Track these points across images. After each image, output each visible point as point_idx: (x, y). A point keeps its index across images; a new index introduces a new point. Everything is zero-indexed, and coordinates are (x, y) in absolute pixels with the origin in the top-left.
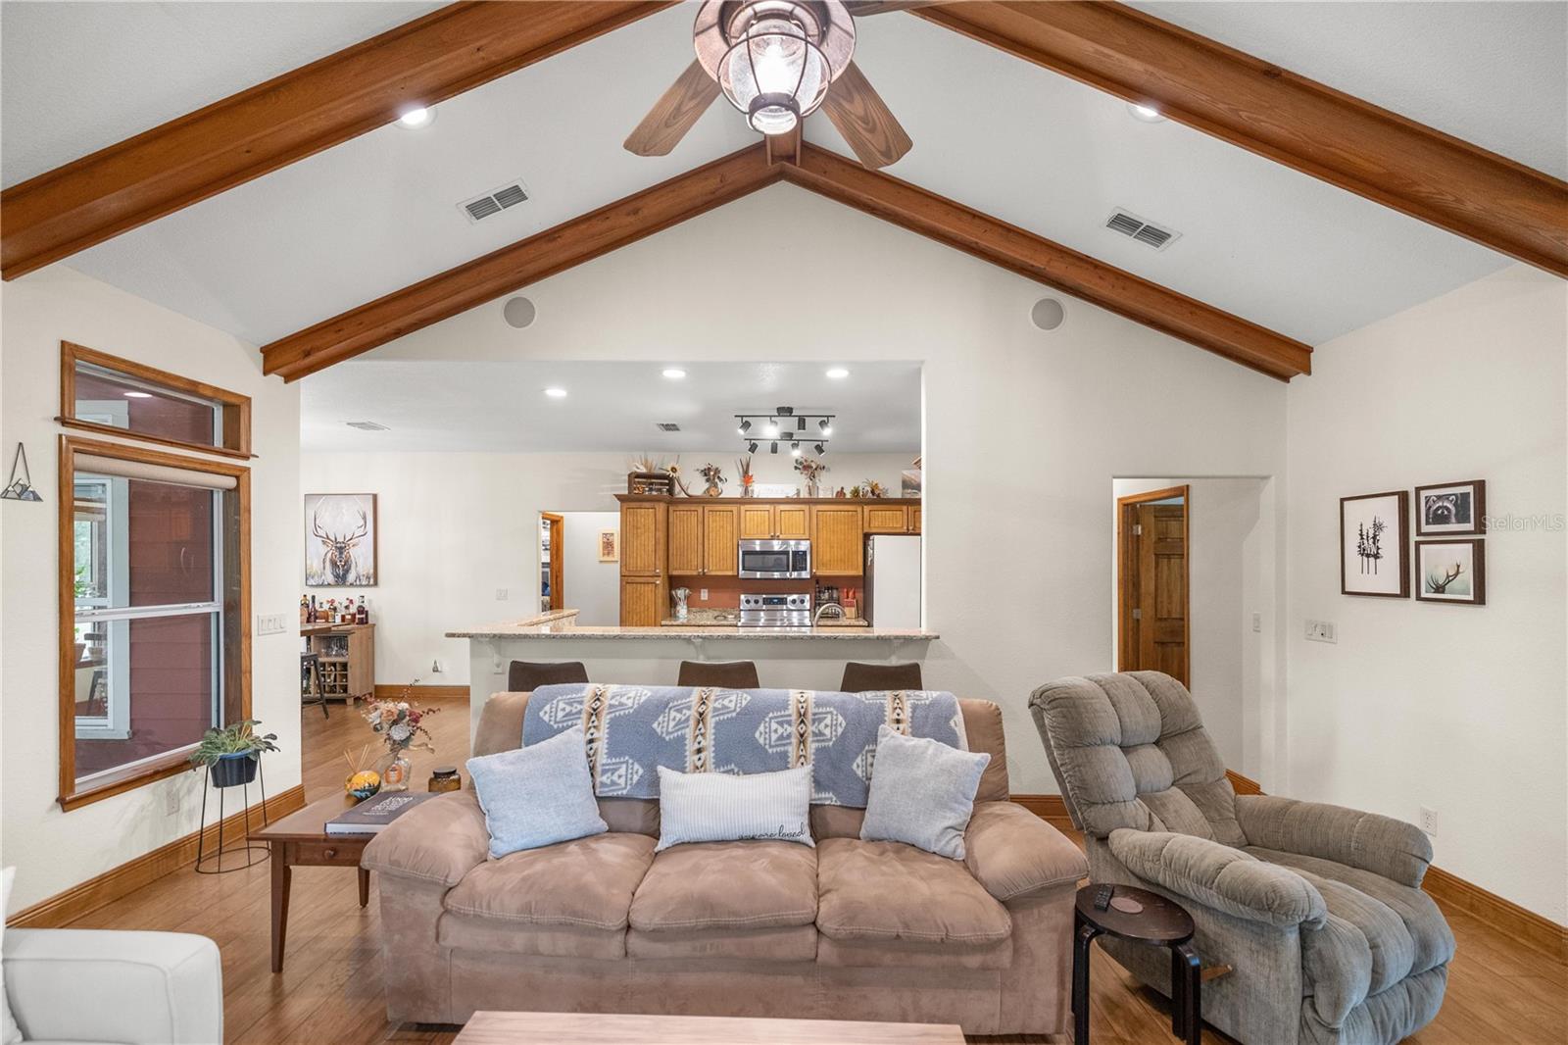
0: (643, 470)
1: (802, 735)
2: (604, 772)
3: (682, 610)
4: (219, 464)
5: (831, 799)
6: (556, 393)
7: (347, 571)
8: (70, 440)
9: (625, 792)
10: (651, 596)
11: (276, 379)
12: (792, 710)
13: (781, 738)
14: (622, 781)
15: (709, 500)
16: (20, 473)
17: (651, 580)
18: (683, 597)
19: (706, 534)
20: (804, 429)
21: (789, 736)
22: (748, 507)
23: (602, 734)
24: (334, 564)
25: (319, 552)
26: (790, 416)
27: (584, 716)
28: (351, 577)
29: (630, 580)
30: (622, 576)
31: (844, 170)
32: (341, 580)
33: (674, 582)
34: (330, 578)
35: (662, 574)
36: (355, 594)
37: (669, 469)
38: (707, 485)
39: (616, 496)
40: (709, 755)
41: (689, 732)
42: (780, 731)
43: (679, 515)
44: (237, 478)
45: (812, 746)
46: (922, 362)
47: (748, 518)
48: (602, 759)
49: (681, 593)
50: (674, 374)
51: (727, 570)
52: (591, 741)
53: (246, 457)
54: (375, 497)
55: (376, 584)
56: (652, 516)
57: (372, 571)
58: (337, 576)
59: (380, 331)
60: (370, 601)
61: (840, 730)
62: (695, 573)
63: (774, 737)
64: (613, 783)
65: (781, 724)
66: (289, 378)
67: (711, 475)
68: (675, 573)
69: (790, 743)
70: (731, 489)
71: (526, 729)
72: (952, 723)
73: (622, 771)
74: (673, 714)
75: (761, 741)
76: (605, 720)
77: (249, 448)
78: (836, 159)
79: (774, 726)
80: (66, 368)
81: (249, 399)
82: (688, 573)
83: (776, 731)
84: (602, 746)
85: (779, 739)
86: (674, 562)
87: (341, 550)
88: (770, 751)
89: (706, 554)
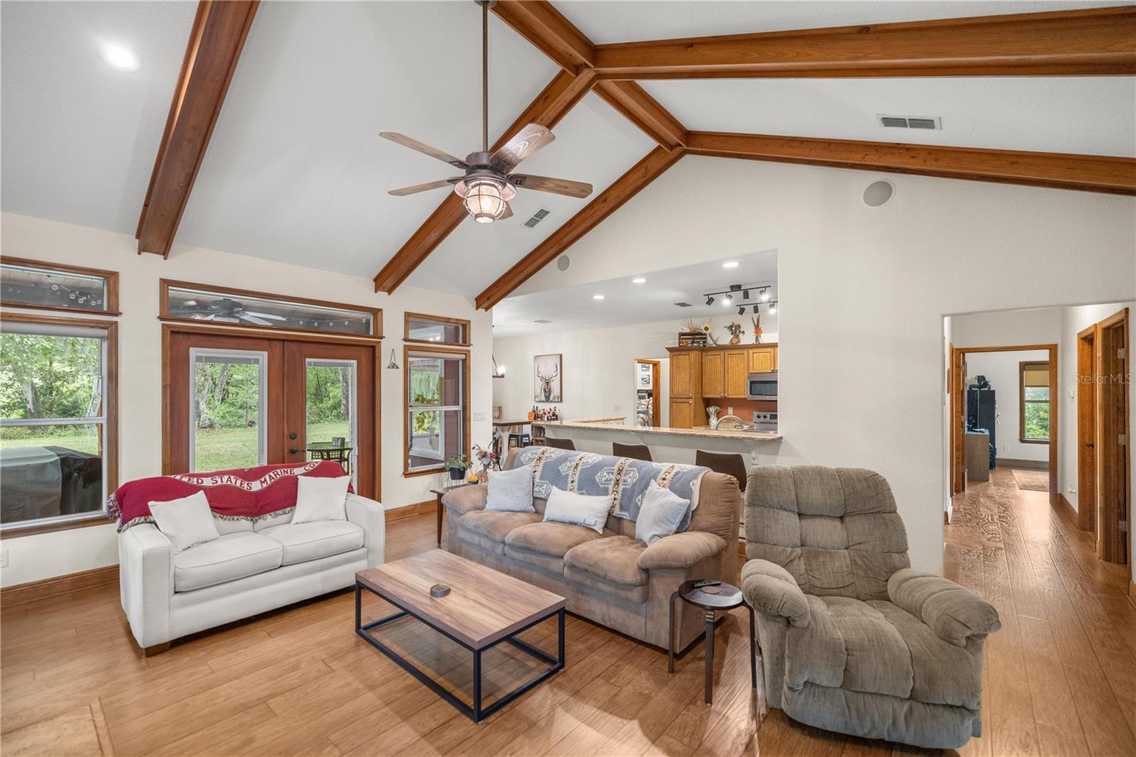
0: (687, 330)
1: (618, 481)
2: (537, 486)
3: (714, 421)
4: (458, 350)
5: (626, 516)
6: (599, 297)
7: (550, 394)
8: (407, 346)
9: (543, 496)
10: (687, 410)
11: (481, 310)
12: (616, 467)
13: (607, 480)
14: (543, 491)
15: (734, 347)
16: (393, 360)
17: (687, 400)
18: (713, 413)
19: (726, 370)
20: (748, 298)
21: (611, 480)
22: (755, 350)
23: (539, 469)
24: (545, 390)
25: (540, 384)
26: (740, 290)
27: (535, 460)
28: (551, 398)
29: (675, 400)
30: (671, 398)
31: (713, 140)
32: (547, 399)
33: (708, 402)
34: (543, 398)
35: (693, 397)
36: (552, 406)
37: (703, 328)
38: (732, 336)
39: (667, 348)
40: (575, 484)
41: (570, 472)
42: (607, 477)
43: (709, 358)
44: (466, 354)
45: (621, 487)
46: (776, 250)
47: (755, 358)
48: (537, 480)
49: (712, 410)
50: (639, 281)
51: (740, 394)
52: (535, 472)
53: (469, 346)
54: (561, 355)
55: (561, 401)
56: (687, 359)
57: (559, 394)
58: (546, 397)
59: (512, 284)
60: (559, 410)
61: (635, 480)
62: (719, 397)
63: (604, 479)
64: (540, 491)
65: (608, 473)
66: (487, 309)
67: (735, 329)
68: (706, 396)
69: (610, 484)
70: (747, 338)
71: (515, 464)
72: (691, 484)
73: (545, 487)
74: (568, 463)
75: (598, 480)
76: (543, 462)
77: (470, 342)
78: (708, 135)
79: (605, 474)
80: (406, 322)
81: (469, 321)
82: (715, 396)
83: (605, 477)
84: (538, 474)
85: (605, 481)
86: (706, 389)
87: (547, 383)
88: (601, 486)
89: (726, 383)
